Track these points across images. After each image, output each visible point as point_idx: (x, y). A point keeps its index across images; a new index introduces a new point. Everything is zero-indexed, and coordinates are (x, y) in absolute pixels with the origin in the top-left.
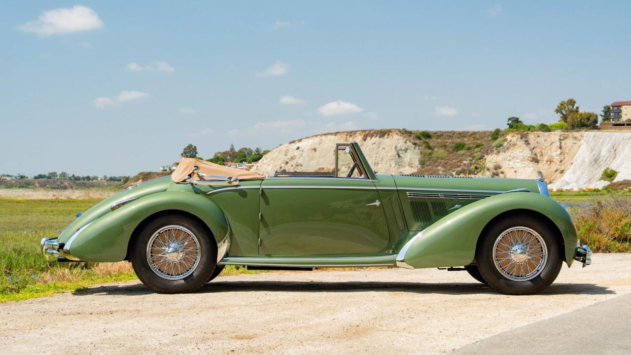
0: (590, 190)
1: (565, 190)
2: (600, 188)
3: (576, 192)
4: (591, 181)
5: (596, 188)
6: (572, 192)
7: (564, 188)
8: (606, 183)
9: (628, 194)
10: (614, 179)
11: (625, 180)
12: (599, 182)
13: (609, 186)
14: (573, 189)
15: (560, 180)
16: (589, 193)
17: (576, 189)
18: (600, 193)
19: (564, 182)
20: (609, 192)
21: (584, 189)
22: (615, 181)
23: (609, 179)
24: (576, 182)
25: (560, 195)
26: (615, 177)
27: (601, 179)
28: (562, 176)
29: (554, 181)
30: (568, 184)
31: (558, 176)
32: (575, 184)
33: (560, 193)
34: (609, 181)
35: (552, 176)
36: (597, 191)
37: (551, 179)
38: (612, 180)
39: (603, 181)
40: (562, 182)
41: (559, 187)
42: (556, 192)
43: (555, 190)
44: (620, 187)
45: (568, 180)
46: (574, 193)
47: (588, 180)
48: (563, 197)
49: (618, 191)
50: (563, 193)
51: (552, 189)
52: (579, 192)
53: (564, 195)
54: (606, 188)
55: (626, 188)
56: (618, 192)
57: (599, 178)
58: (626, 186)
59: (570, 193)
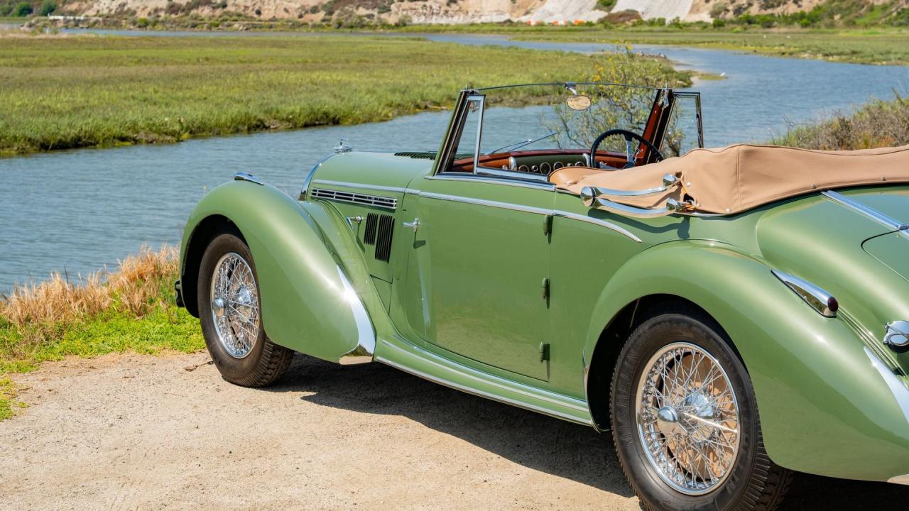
0: (581, 24)
1: (547, 24)
2: (594, 20)
3: (562, 26)
4: (582, 10)
5: (590, 20)
6: (557, 26)
7: (547, 21)
8: (602, 14)
9: (631, 29)
10: (612, 8)
11: (628, 10)
12: (593, 12)
13: (606, 18)
14: (557, 22)
15: (541, 10)
16: (580, 28)
17: (561, 22)
18: (594, 27)
19: (546, 12)
20: (606, 27)
21: (573, 21)
22: (614, 11)
23: (606, 8)
24: (561, 13)
25: (541, 30)
26: (614, 5)
27: (596, 8)
28: (543, 4)
29: (532, 11)
30: (551, 15)
31: (538, 5)
32: (560, 15)
33: (540, 28)
34: (605, 11)
35: (530, 4)
36: (590, 24)
37: (529, 8)
38: (610, 10)
39: (597, 11)
40: (543, 12)
41: (539, 20)
42: (536, 26)
43: (533, 23)
44: (621, 19)
45: (551, 10)
46: (560, 28)
47: (577, 9)
48: (545, 33)
49: (619, 25)
50: (544, 28)
51: (530, 22)
52: (566, 26)
53: (546, 31)
54: (601, 21)
55: (629, 21)
56: (617, 27)
57: (593, 6)
58: (628, 18)
59: (555, 28)
